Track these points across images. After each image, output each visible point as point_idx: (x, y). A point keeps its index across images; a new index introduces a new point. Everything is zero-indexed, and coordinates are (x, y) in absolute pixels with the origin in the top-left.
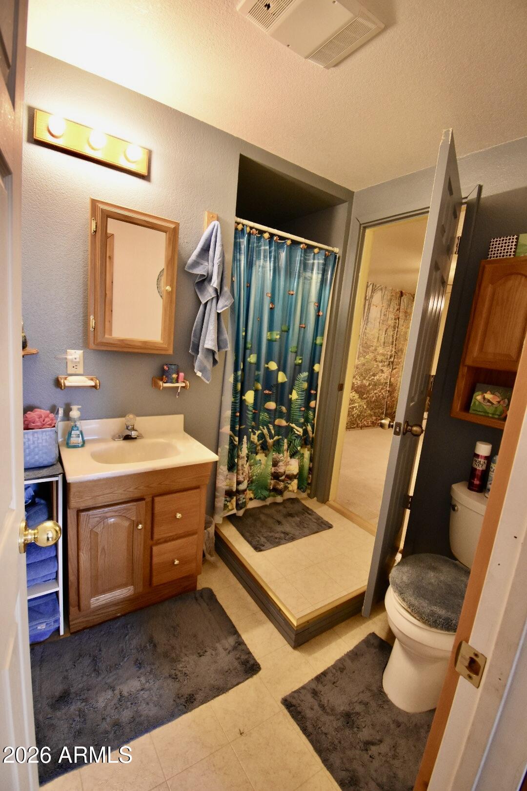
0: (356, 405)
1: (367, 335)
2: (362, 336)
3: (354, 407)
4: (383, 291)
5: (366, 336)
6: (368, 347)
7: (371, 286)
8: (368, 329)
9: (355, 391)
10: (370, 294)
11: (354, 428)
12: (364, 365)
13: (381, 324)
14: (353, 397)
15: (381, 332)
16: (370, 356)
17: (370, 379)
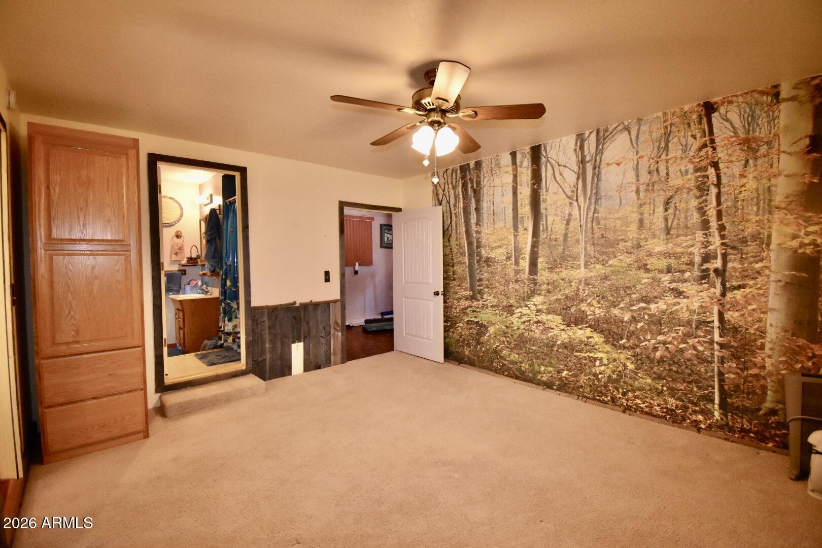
0: (599, 355)
1: (603, 222)
2: (589, 226)
3: (595, 359)
4: (634, 133)
5: (598, 223)
6: (613, 244)
7: (593, 136)
8: (601, 210)
9: (590, 326)
10: (593, 150)
11: (604, 402)
12: (606, 278)
13: (642, 195)
14: (588, 338)
15: (646, 209)
16: (620, 261)
17: (634, 308)
